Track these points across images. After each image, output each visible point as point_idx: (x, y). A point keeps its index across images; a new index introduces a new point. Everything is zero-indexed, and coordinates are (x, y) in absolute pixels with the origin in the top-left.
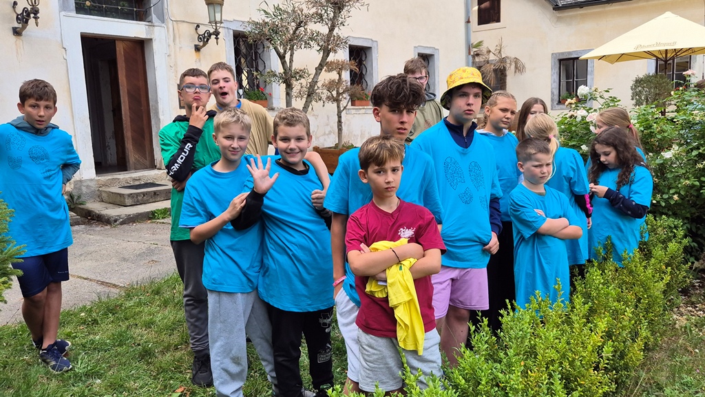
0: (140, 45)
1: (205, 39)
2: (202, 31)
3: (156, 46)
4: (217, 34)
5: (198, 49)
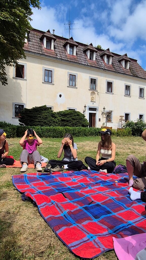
0: (95, 114)
2: (102, 112)
3: (97, 114)
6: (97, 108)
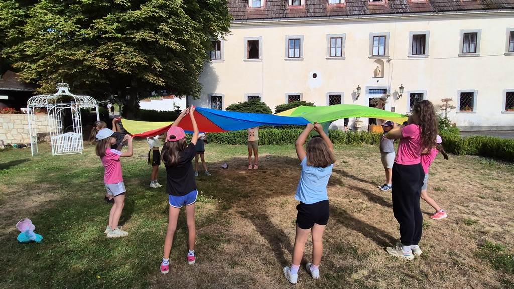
0: (384, 99)
3: (387, 99)
4: (401, 95)
5: (398, 99)
6: (388, 88)
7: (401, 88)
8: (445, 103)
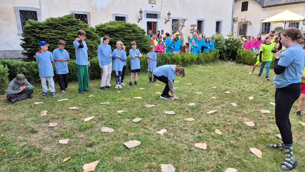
1: (167, 21)
2: (166, 20)
3: (158, 23)
4: (169, 20)
5: (165, 23)
6: (159, 14)
7: (169, 14)
8: (192, 28)
